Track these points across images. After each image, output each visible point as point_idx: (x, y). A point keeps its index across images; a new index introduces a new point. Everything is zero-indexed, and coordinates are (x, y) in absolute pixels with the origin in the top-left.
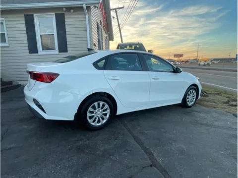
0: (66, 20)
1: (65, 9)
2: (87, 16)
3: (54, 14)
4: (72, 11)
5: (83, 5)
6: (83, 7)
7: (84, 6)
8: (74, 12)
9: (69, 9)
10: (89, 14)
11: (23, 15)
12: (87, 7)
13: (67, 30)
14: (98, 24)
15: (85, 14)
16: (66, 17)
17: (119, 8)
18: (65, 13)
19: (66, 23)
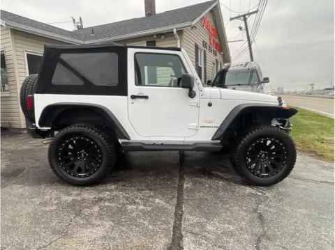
1: (155, 36)
2: (179, 41)
3: (145, 42)
4: (163, 37)
5: (173, 29)
6: (173, 32)
7: (175, 31)
8: (165, 37)
9: (159, 35)
10: (181, 38)
12: (177, 31)
14: (196, 47)
15: (176, 39)
16: (156, 44)
17: (249, 14)
18: (157, 40)
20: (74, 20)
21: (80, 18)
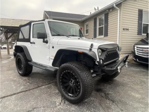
1: (107, 10)
2: (119, 11)
4: (111, 10)
11: (93, 19)
13: (109, 22)
16: (109, 15)
18: (109, 12)
19: (109, 18)
20: (95, 9)
21: (98, 7)
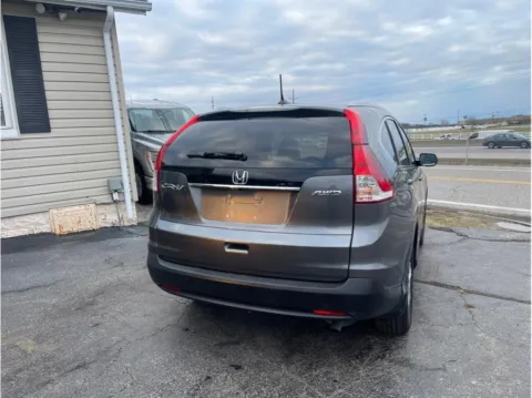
0: (41, 38)
1: (41, 9)
4: (63, 16)
5: (106, 6)
7: (110, 9)
8: (69, 18)
13: (45, 66)
16: (40, 29)
19: (42, 48)
